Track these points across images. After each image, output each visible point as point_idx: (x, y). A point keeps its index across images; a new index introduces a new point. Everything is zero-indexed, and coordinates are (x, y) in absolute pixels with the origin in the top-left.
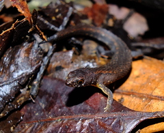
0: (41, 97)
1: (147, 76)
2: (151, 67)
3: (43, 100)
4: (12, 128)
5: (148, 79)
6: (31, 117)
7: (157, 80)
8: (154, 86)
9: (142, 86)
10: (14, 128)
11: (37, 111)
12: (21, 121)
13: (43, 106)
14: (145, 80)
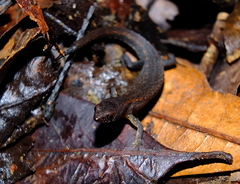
0: (56, 119)
1: (181, 93)
2: (185, 77)
3: (59, 122)
4: (22, 158)
5: (183, 97)
6: (44, 144)
7: (193, 99)
8: (189, 109)
9: (175, 107)
10: (24, 158)
11: (52, 137)
12: (33, 147)
13: (59, 132)
14: (179, 98)
